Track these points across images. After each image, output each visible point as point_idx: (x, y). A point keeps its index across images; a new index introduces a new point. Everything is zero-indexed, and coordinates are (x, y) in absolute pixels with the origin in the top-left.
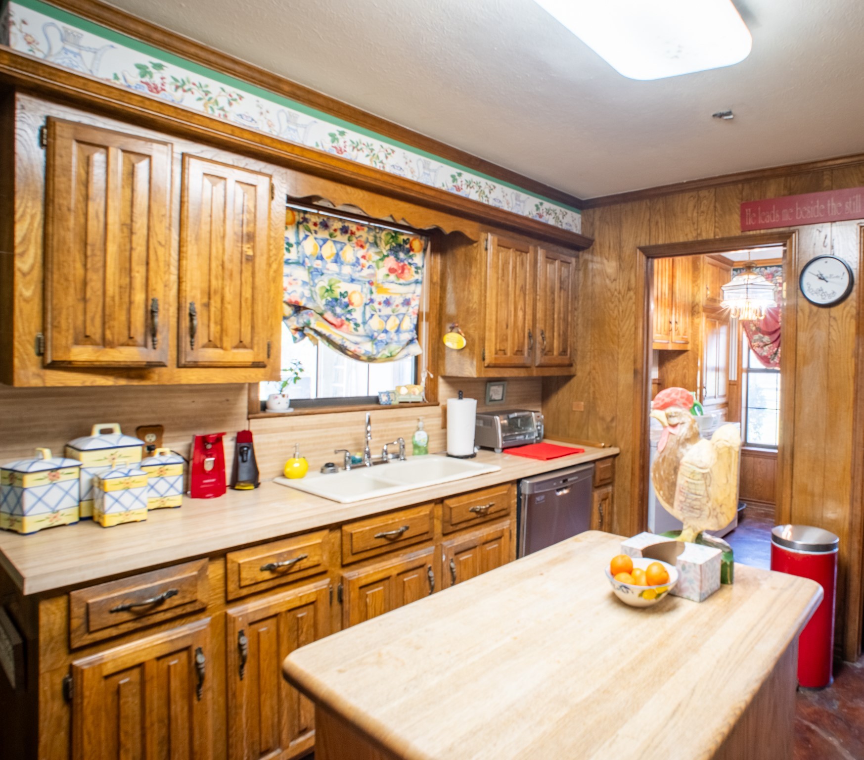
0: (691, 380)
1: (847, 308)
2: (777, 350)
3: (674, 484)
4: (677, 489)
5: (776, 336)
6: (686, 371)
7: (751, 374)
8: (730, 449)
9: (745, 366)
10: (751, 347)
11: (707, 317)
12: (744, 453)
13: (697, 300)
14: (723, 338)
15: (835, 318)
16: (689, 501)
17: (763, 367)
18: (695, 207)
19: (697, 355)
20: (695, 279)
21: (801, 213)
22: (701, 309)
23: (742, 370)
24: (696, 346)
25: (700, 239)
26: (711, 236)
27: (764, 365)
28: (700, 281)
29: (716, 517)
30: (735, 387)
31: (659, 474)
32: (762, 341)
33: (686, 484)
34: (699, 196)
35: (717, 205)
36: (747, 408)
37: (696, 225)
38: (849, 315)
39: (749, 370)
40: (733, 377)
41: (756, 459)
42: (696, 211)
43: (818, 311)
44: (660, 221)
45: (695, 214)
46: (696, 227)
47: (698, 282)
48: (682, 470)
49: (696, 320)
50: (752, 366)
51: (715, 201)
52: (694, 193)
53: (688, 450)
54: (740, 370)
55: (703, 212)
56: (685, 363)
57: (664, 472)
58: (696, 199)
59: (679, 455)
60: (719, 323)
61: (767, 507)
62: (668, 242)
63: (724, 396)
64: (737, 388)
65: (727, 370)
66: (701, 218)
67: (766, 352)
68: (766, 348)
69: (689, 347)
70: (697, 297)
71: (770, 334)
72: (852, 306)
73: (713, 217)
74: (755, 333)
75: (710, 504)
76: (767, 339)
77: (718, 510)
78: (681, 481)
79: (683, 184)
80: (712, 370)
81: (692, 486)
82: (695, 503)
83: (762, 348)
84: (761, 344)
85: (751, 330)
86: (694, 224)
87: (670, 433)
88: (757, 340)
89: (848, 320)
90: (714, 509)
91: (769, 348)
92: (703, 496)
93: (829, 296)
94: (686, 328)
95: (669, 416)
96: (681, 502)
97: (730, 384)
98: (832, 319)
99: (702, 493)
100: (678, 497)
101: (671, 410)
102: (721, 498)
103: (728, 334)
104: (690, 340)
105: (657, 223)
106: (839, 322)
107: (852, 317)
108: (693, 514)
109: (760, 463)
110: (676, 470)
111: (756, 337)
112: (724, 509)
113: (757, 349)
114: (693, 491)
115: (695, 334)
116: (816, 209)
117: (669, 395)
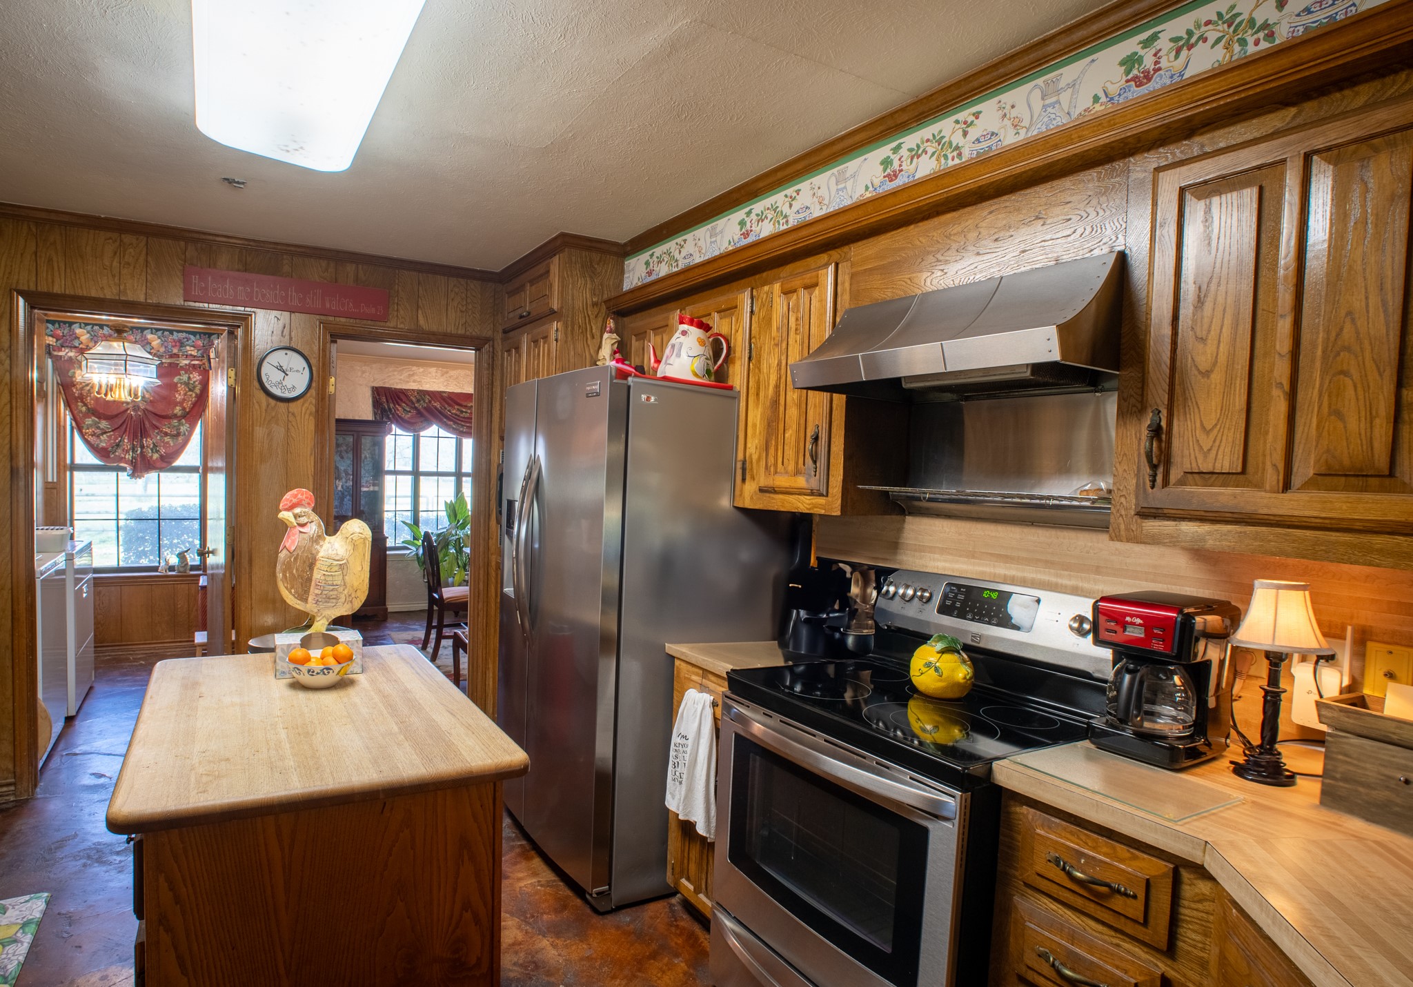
1: (306, 405)
2: (121, 441)
3: (310, 580)
4: (313, 583)
7: (76, 474)
8: (365, 539)
9: (67, 459)
15: (293, 414)
16: (326, 592)
17: (97, 462)
18: (115, 253)
21: (260, 296)
23: (65, 466)
25: (123, 298)
26: (142, 299)
27: (102, 460)
29: (351, 602)
30: (55, 491)
31: (291, 573)
32: (98, 428)
33: (323, 578)
34: (121, 241)
35: (150, 259)
37: (117, 278)
38: (308, 412)
39: (74, 467)
40: (51, 477)
42: (116, 260)
43: (276, 405)
44: (55, 259)
45: (115, 264)
46: (117, 281)
48: (318, 564)
50: (78, 461)
51: (147, 254)
52: (115, 235)
53: (321, 546)
54: (62, 468)
55: (129, 264)
57: (297, 570)
58: (118, 243)
59: (314, 552)
62: (72, 293)
64: (58, 493)
65: (45, 468)
66: (124, 271)
67: (103, 442)
68: (104, 438)
71: (109, 418)
72: (311, 403)
73: (144, 274)
74: (86, 415)
75: (346, 592)
76: (104, 424)
77: (353, 596)
78: (317, 575)
79: (99, 218)
81: (331, 578)
82: (331, 593)
83: (98, 437)
84: (97, 431)
85: (81, 411)
86: (114, 276)
87: (300, 532)
88: (91, 426)
89: (307, 416)
90: (350, 595)
91: (109, 437)
92: (340, 585)
93: (289, 390)
95: (296, 516)
96: (317, 595)
97: (47, 488)
98: (290, 415)
99: (339, 583)
100: (314, 591)
101: (297, 510)
102: (356, 584)
103: (45, 416)
105: (50, 260)
106: (298, 418)
107: (311, 414)
108: (329, 604)
110: (311, 566)
111: (89, 421)
112: (359, 593)
113: (91, 438)
114: (330, 583)
116: (276, 294)
117: (295, 496)
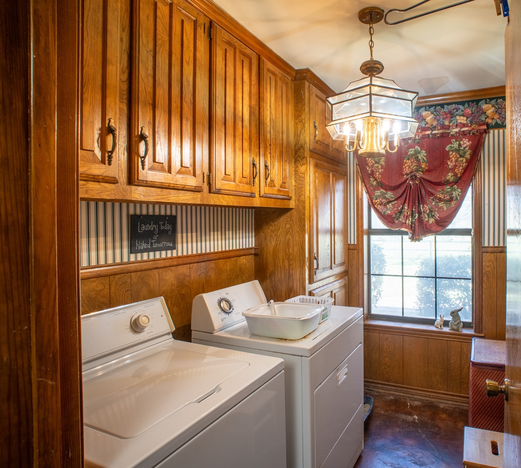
0: (296, 249)
2: (403, 208)
5: (401, 191)
6: (289, 236)
7: (373, 237)
9: (365, 226)
10: (372, 204)
11: (316, 166)
12: (367, 328)
13: (302, 142)
14: (339, 197)
17: (385, 227)
19: (304, 214)
20: (298, 115)
22: (307, 154)
23: (362, 231)
24: (301, 202)
27: (387, 225)
28: (305, 116)
30: (356, 252)
32: (385, 198)
36: (369, 275)
39: (371, 232)
40: (353, 240)
41: (381, 335)
47: (303, 117)
49: (302, 169)
50: (374, 227)
54: (360, 232)
56: (288, 226)
60: (334, 176)
61: (396, 391)
63: (342, 264)
64: (358, 253)
65: (345, 232)
67: (389, 210)
68: (390, 206)
69: (292, 204)
70: (302, 137)
71: (393, 189)
74: (376, 188)
76: (390, 195)
80: (326, 232)
83: (385, 205)
84: (384, 201)
85: (372, 185)
88: (379, 196)
91: (394, 205)
94: (284, 178)
97: (349, 249)
103: (346, 191)
104: (292, 194)
109: (387, 339)
111: (378, 193)
113: (379, 207)
115: (300, 188)
